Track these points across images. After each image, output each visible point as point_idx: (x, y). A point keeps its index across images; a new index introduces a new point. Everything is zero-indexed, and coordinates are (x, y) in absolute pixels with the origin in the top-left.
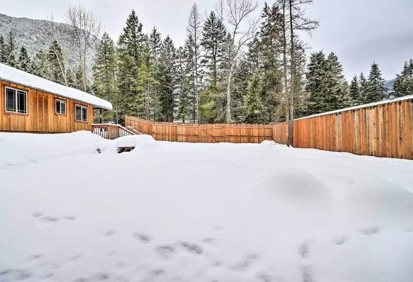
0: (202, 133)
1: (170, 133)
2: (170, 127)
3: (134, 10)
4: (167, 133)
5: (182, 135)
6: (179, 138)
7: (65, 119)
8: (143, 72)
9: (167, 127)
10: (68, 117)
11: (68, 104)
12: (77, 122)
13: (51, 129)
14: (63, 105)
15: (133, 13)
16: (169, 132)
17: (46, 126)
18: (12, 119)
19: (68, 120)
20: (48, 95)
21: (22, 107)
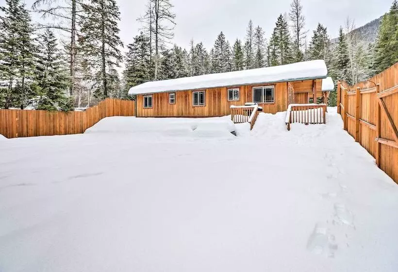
13: (223, 114)
17: (219, 111)
18: (196, 109)
20: (220, 88)
21: (202, 101)
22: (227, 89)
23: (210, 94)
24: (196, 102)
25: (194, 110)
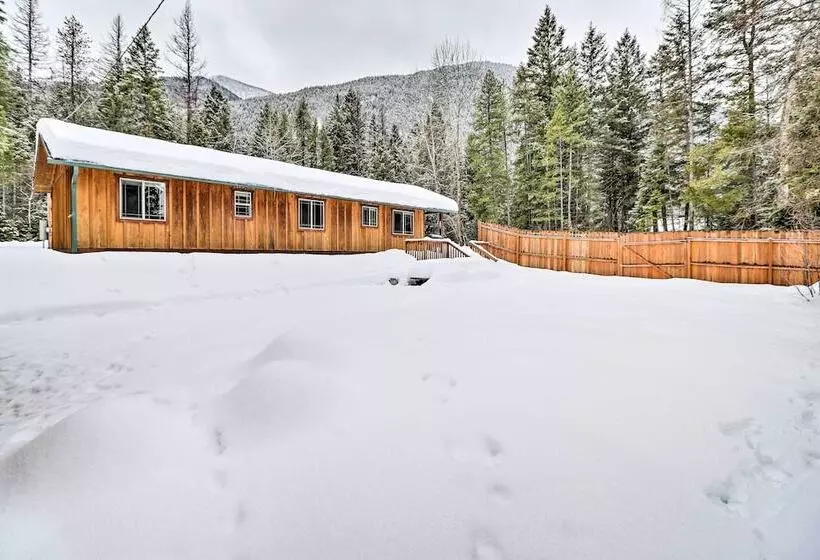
0: (627, 253)
1: (555, 254)
2: (556, 242)
3: (550, 7)
4: (549, 252)
5: (580, 258)
6: (573, 264)
7: (377, 234)
8: (555, 128)
9: (549, 242)
10: (381, 230)
11: (381, 211)
12: (395, 236)
13: (355, 248)
14: (374, 213)
15: (547, 13)
16: (552, 251)
17: (348, 242)
18: (306, 237)
19: (381, 234)
20: (350, 202)
21: (318, 221)
22: (362, 205)
23: (334, 209)
24: (305, 220)
25: (303, 238)
